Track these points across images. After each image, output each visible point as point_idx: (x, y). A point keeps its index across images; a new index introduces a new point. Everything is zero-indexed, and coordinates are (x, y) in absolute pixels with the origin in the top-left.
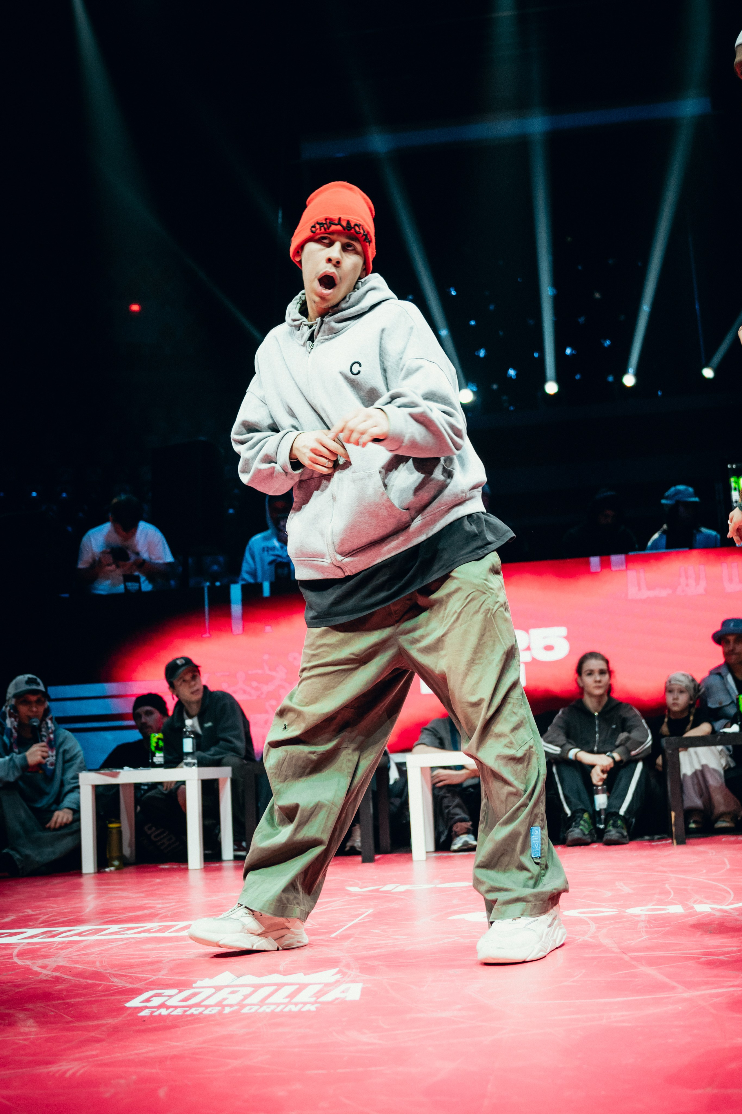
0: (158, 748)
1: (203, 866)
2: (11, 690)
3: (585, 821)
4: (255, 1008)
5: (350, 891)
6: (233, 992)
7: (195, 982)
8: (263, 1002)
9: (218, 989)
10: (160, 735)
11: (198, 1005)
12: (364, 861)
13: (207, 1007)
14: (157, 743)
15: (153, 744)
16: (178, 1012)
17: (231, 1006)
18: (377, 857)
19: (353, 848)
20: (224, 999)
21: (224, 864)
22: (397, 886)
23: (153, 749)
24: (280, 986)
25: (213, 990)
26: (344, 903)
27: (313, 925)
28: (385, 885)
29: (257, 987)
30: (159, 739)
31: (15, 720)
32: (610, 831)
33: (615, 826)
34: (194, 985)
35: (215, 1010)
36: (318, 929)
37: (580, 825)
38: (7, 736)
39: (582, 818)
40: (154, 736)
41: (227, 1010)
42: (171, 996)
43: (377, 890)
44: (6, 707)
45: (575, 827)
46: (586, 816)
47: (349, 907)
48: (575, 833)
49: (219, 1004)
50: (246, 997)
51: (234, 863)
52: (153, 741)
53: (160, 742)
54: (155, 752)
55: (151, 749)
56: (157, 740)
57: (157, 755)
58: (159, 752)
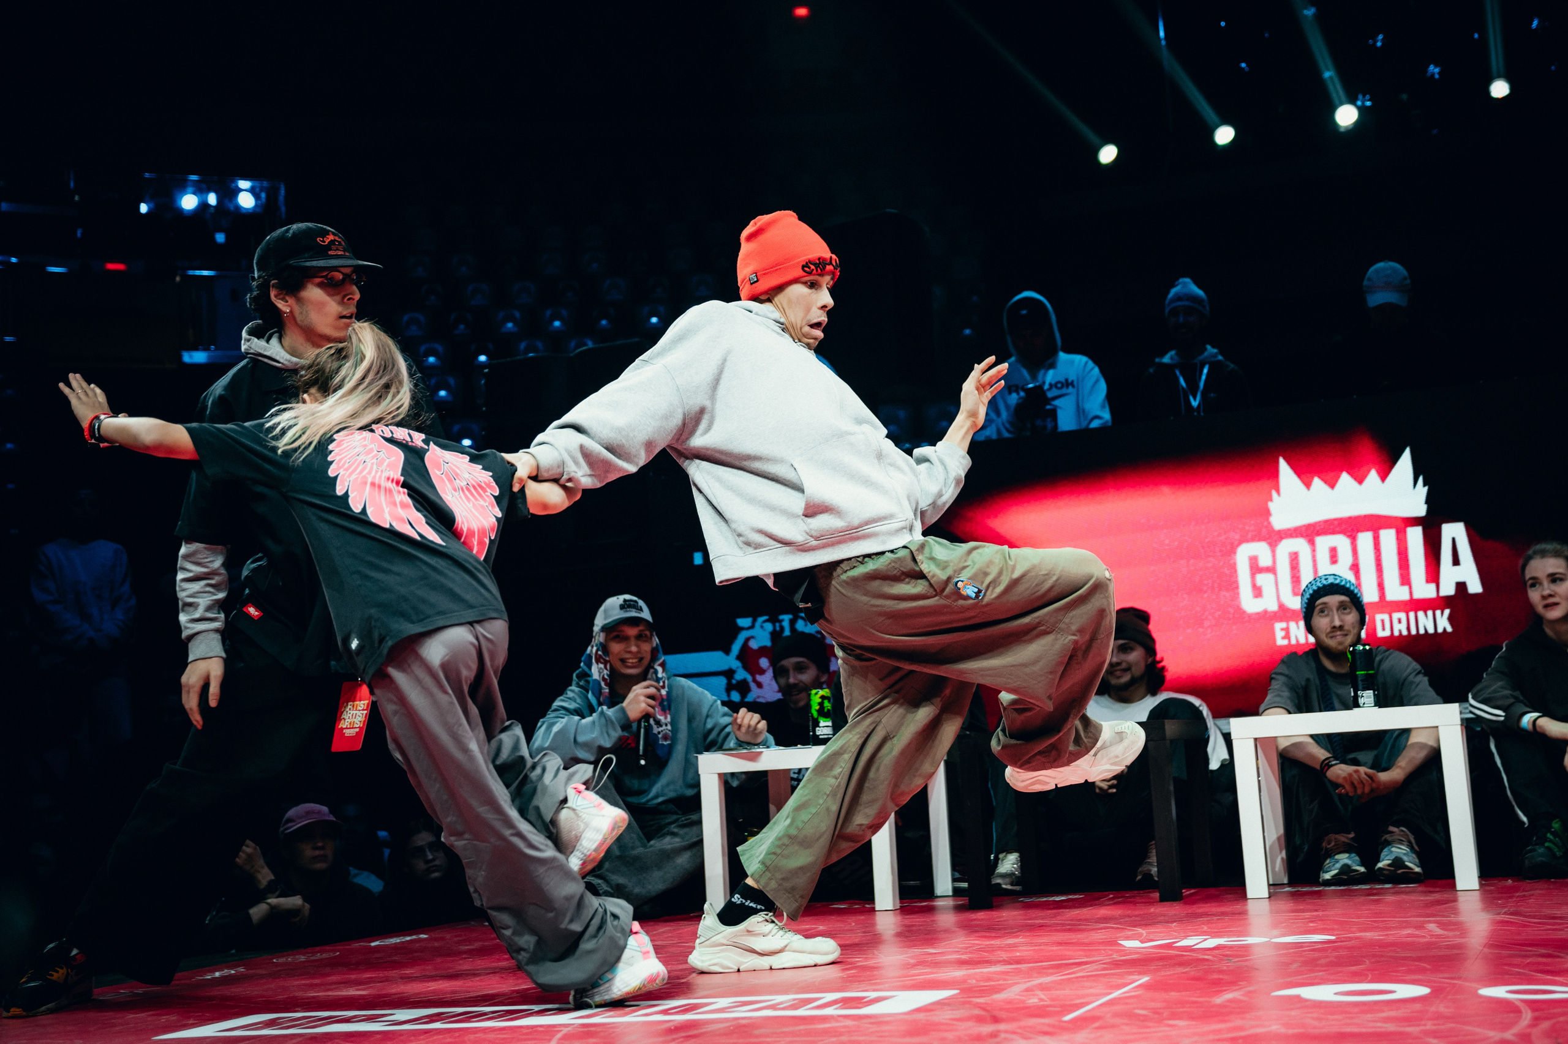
0: (822, 712)
1: (898, 906)
2: (600, 621)
3: (1554, 833)
5: (1125, 947)
10: (825, 692)
12: (1163, 899)
14: (821, 704)
15: (815, 707)
18: (1186, 892)
19: (1148, 876)
21: (939, 903)
22: (1205, 940)
23: (815, 714)
26: (1105, 966)
27: (1041, 1000)
28: (1186, 937)
30: (823, 697)
31: (606, 668)
36: (1047, 1006)
37: (1545, 839)
38: (593, 694)
40: (816, 694)
43: (1169, 946)
44: (592, 647)
45: (1537, 844)
46: (1556, 824)
47: (1112, 971)
48: (1540, 853)
51: (954, 901)
52: (815, 700)
53: (827, 704)
54: (817, 718)
55: (812, 714)
56: (820, 700)
57: (822, 724)
58: (825, 719)
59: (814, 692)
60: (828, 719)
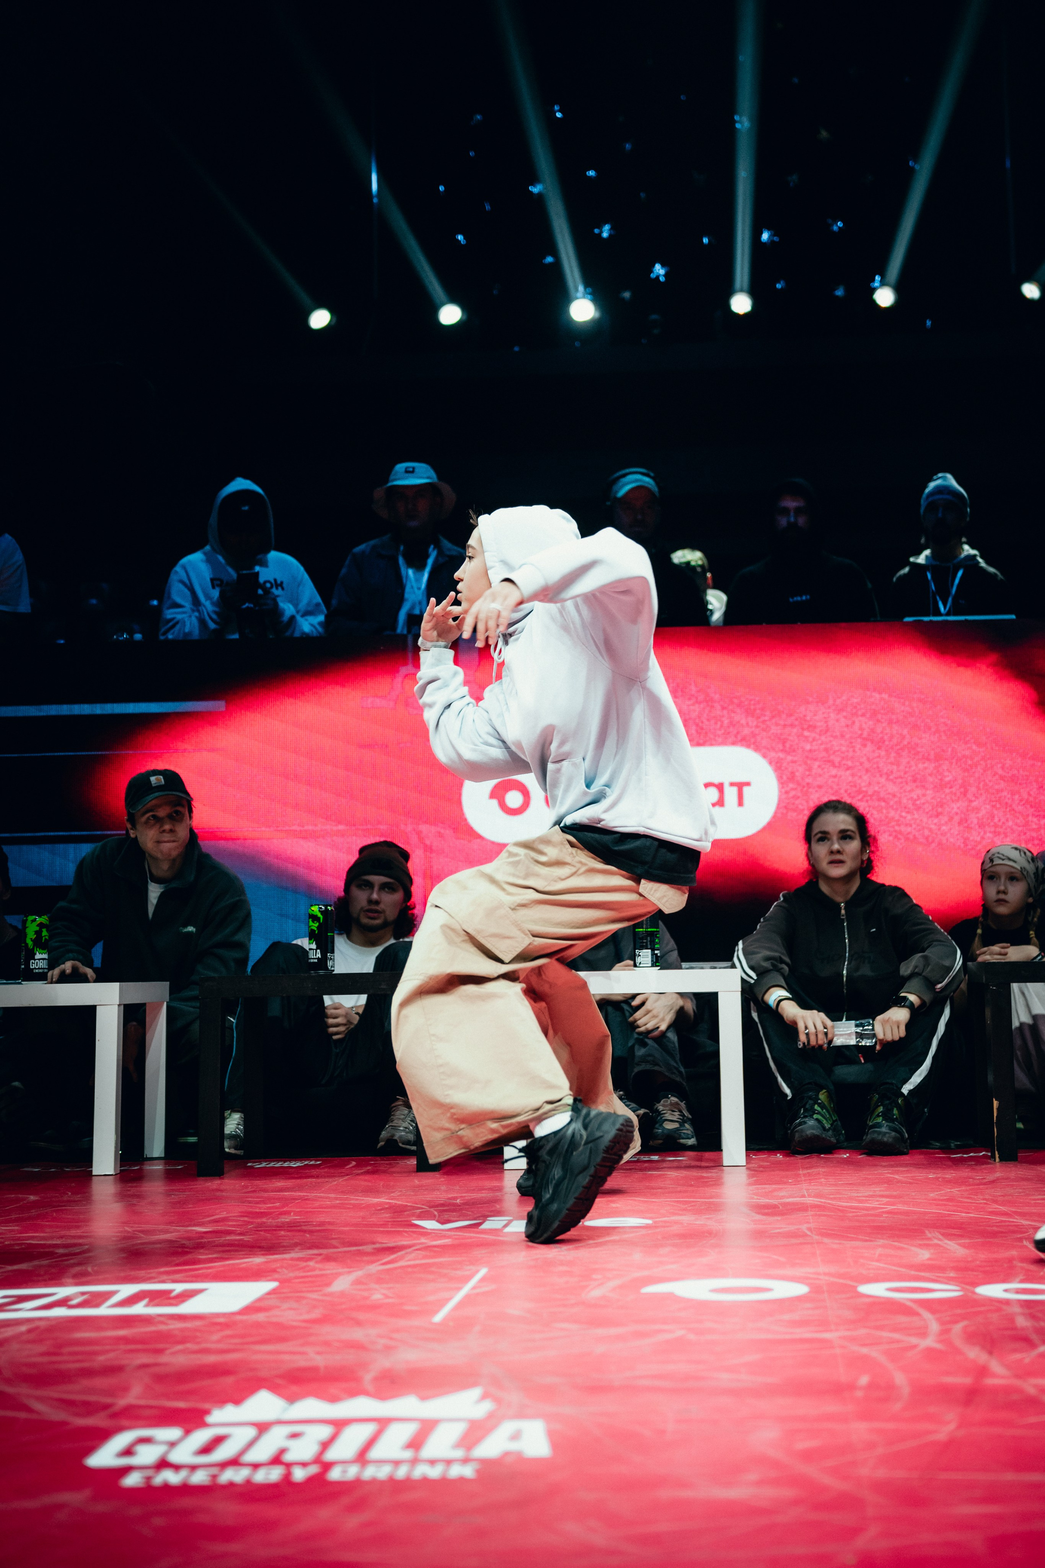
0: (39, 943)
1: (118, 1171)
3: (822, 1106)
4: (353, 1472)
5: (423, 1228)
6: (294, 1436)
7: (207, 1412)
8: (362, 1458)
9: (262, 1428)
10: (43, 919)
11: (234, 1462)
13: (256, 1466)
14: (38, 933)
15: (31, 935)
16: (199, 1478)
17: (304, 1465)
20: (283, 1451)
21: (149, 1167)
22: (510, 1221)
23: (30, 944)
24: (383, 1423)
25: (252, 1432)
28: (484, 1217)
29: (339, 1425)
30: (41, 925)
32: (878, 1125)
33: (887, 1116)
34: (209, 1419)
35: (274, 1474)
37: (814, 1112)
39: (816, 1100)
41: (299, 1475)
42: (172, 1444)
43: (474, 1229)
45: (805, 1117)
46: (823, 1096)
48: (810, 1126)
49: (276, 1460)
50: (326, 1445)
51: (166, 1164)
52: (31, 930)
53: (45, 933)
54: (33, 949)
55: (27, 944)
56: (38, 928)
57: (38, 956)
58: (41, 951)
59: (31, 918)
60: (45, 951)
